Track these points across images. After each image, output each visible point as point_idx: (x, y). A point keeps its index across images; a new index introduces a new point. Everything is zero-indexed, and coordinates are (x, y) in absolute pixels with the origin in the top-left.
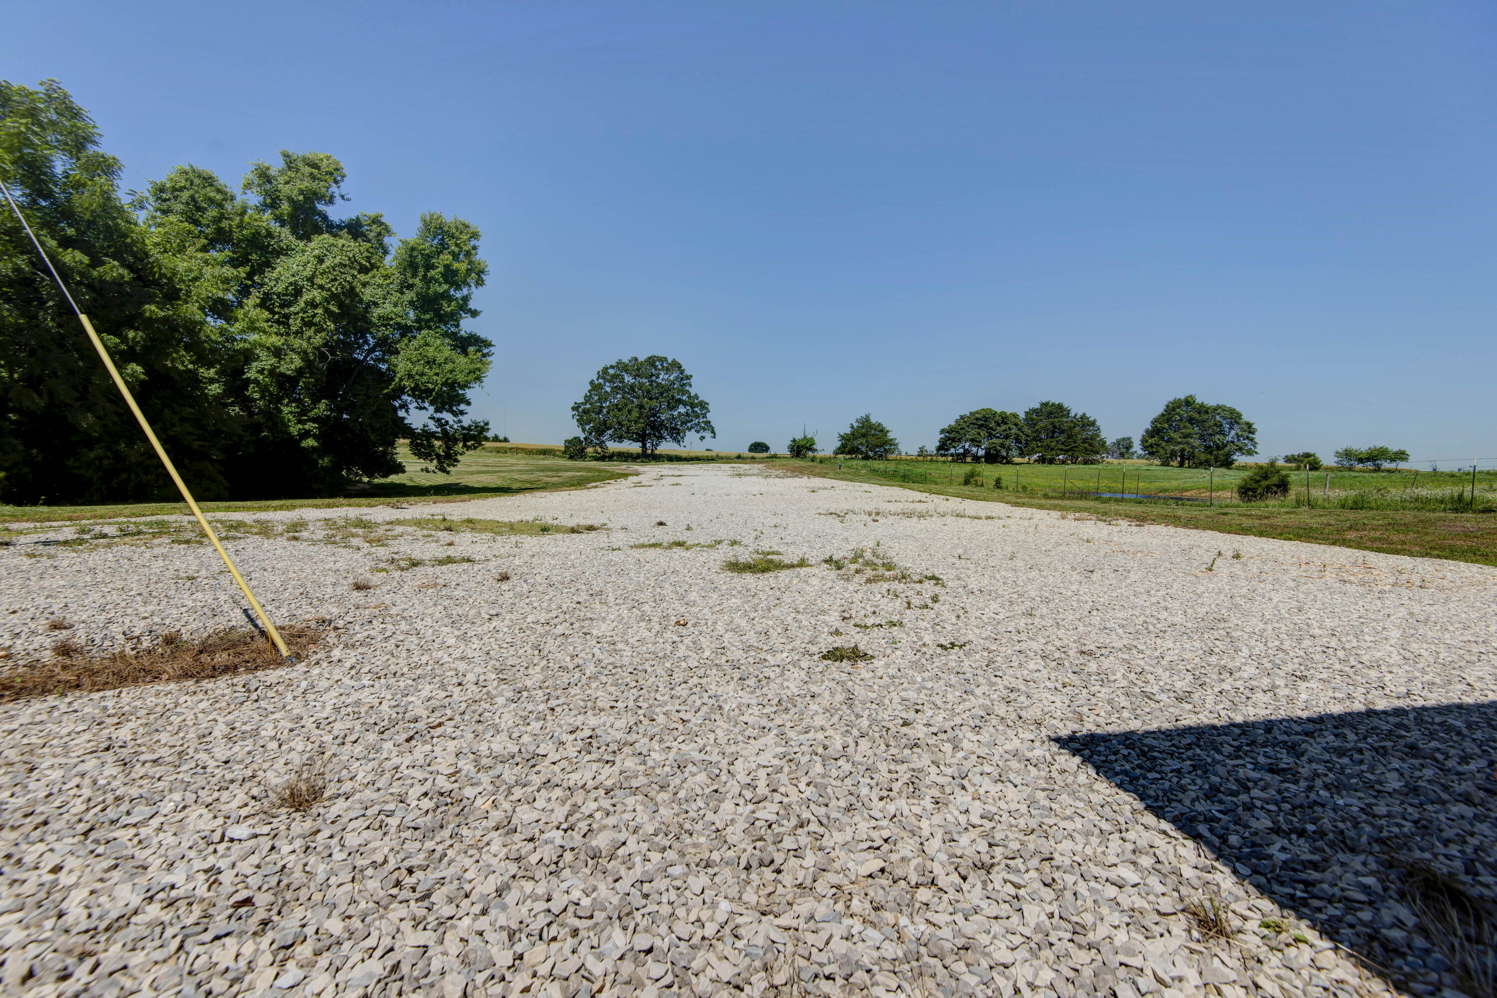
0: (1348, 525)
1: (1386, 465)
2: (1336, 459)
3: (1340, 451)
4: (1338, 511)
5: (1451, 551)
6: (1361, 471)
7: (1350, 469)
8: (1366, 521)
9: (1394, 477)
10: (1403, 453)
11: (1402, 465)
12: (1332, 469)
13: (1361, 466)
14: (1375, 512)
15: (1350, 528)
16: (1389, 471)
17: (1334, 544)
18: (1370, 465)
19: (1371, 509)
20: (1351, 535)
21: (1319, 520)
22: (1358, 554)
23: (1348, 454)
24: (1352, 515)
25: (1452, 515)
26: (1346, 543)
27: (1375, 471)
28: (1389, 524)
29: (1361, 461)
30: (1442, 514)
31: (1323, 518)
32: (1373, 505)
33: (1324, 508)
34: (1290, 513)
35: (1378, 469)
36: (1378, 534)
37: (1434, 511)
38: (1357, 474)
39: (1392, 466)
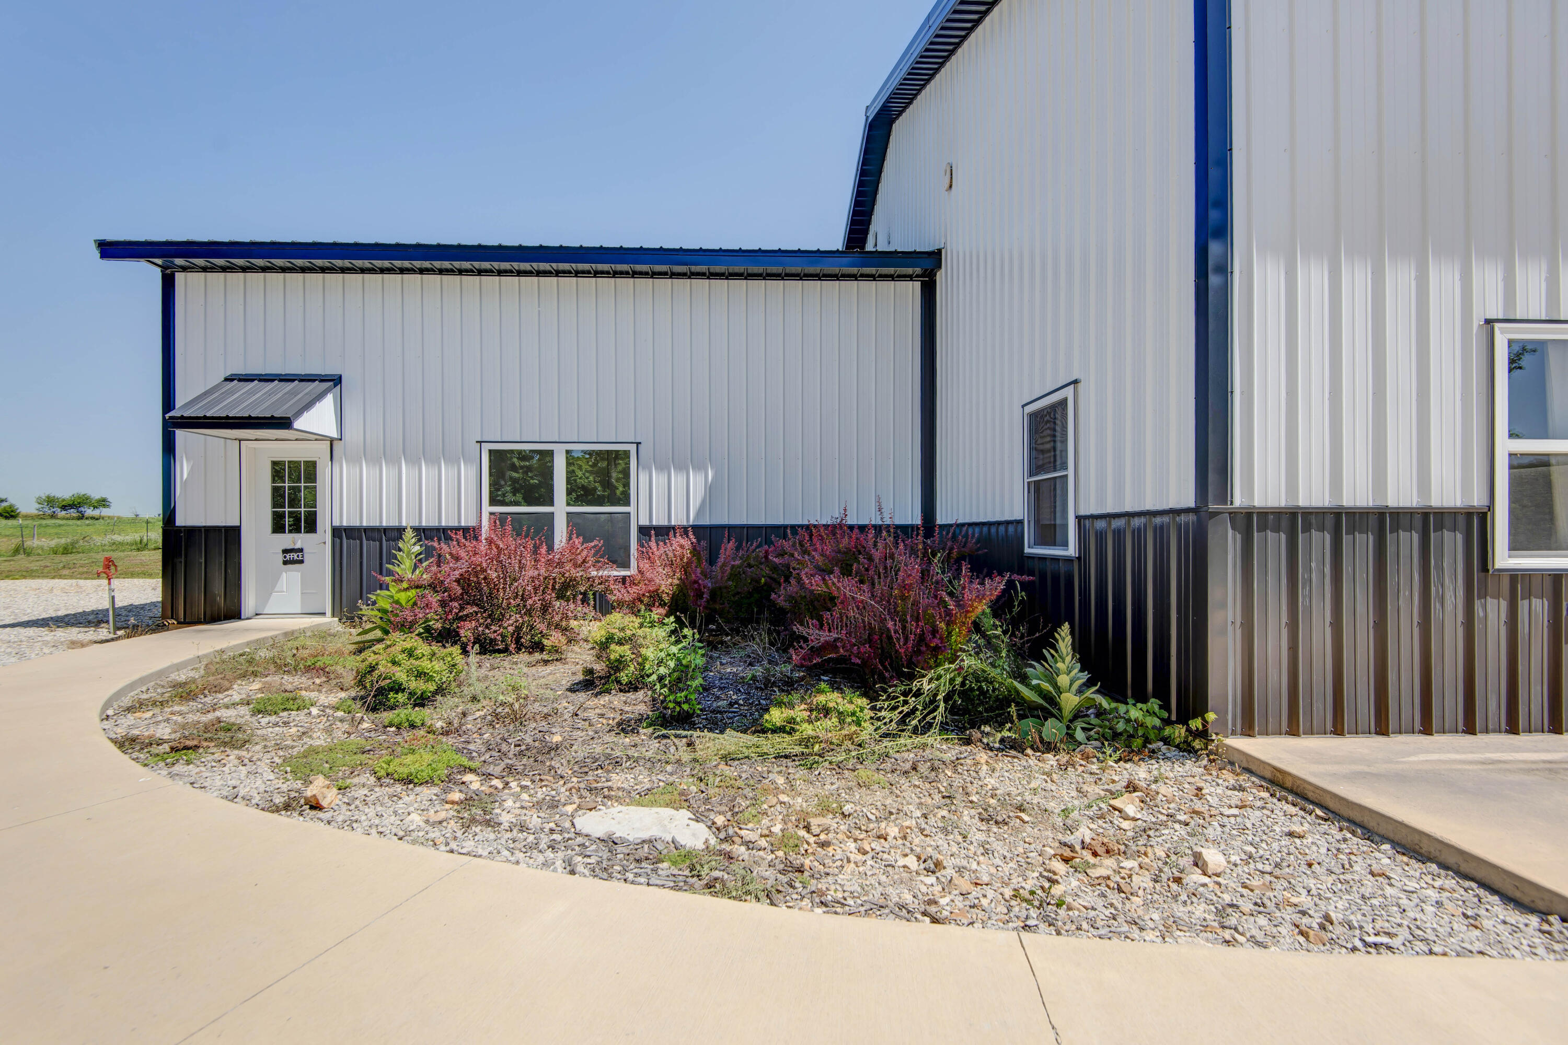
0: (61, 565)
1: (89, 512)
2: (38, 506)
3: (40, 497)
4: (52, 556)
5: (132, 574)
6: (63, 519)
7: (53, 516)
8: (75, 562)
9: (99, 524)
10: (104, 500)
11: (105, 512)
12: (32, 517)
13: (64, 513)
14: (81, 555)
15: (64, 567)
16: (93, 518)
17: (53, 578)
18: (73, 512)
19: (79, 553)
20: (66, 572)
21: (38, 564)
22: (74, 581)
23: (50, 501)
24: (64, 559)
25: (135, 553)
26: (61, 577)
27: (79, 518)
28: (93, 562)
29: (64, 508)
30: (129, 553)
31: (40, 563)
32: (80, 550)
33: (39, 555)
34: (10, 561)
35: (82, 517)
36: (85, 570)
37: (123, 551)
38: (61, 522)
39: (96, 513)
